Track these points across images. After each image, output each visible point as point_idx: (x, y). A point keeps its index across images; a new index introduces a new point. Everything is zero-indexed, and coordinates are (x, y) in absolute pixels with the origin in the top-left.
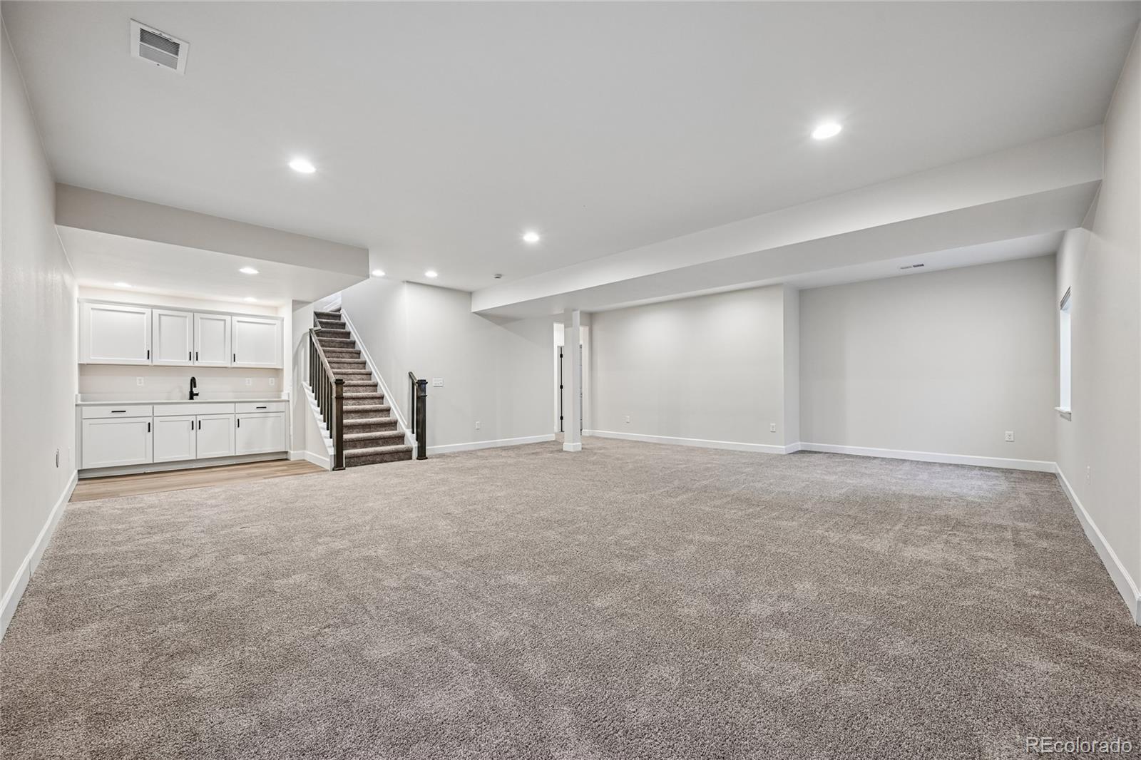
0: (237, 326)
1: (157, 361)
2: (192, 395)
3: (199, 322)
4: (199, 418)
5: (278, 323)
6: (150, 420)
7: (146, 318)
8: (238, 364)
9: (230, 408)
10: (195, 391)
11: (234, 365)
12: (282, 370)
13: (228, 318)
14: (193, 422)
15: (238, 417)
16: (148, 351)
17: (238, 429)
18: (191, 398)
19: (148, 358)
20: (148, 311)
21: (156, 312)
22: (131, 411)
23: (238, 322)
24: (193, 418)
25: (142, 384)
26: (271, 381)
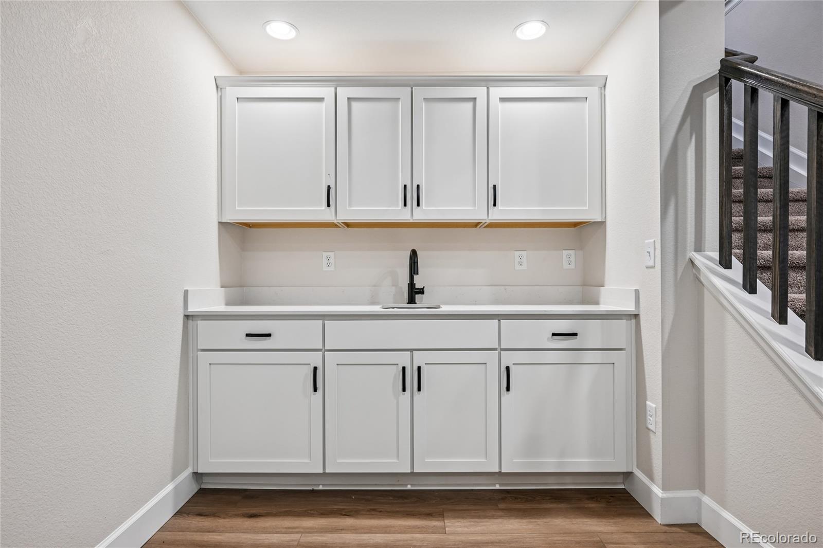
0: (500, 109)
1: (347, 212)
2: (414, 293)
3: (422, 108)
4: (420, 359)
5: (592, 92)
6: (315, 359)
7: (324, 108)
8: (504, 212)
9: (485, 333)
10: (419, 283)
11: (497, 215)
12: (602, 224)
13: (479, 92)
14: (404, 368)
15: (509, 359)
16: (329, 187)
17: (506, 397)
18: (411, 300)
19: (329, 205)
20: (326, 92)
21: (344, 93)
22: (283, 333)
23: (503, 100)
24: (403, 359)
25: (332, 268)
26: (568, 260)
